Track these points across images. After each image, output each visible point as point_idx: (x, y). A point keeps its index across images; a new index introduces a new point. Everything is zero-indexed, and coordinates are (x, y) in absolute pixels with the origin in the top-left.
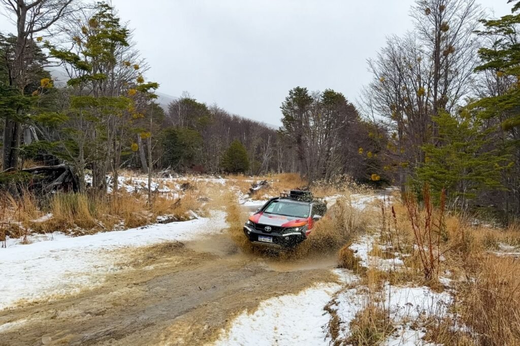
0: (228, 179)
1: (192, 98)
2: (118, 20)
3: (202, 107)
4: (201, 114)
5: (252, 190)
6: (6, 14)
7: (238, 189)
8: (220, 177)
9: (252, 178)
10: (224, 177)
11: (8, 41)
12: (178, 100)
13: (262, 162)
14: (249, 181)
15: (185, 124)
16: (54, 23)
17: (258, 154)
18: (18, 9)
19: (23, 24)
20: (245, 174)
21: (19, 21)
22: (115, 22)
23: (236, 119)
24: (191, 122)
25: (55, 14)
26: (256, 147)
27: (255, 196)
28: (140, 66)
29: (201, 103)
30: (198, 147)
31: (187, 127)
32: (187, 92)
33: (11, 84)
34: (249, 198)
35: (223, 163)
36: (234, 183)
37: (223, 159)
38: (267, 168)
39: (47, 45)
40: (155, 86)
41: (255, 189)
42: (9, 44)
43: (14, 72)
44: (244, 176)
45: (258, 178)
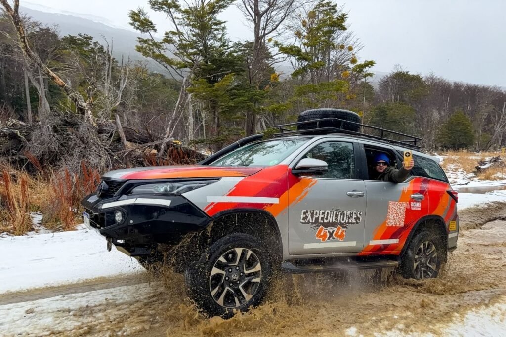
0: (446, 155)
1: (404, 70)
2: (336, 6)
3: (417, 78)
4: (415, 86)
5: (478, 168)
6: (247, 24)
7: (459, 167)
8: (435, 153)
9: (478, 154)
10: (441, 154)
11: (244, 47)
12: (389, 75)
13: (492, 134)
14: (474, 157)
15: (396, 99)
16: (282, 23)
17: (487, 125)
18: (255, 18)
19: (259, 29)
20: (468, 150)
21: (256, 28)
22: (333, 9)
23: (457, 86)
24: (402, 96)
25: (282, 15)
26: (485, 117)
27: (483, 176)
28: (353, 47)
29: (415, 74)
30: (410, 123)
31: (398, 101)
32: (399, 65)
33: (250, 83)
34: (474, 177)
35: (439, 138)
36: (454, 161)
37: (440, 133)
38: (500, 141)
39: (276, 44)
40: (370, 64)
41: (482, 167)
42: (246, 49)
43: (252, 72)
44: (468, 152)
45: (487, 153)
